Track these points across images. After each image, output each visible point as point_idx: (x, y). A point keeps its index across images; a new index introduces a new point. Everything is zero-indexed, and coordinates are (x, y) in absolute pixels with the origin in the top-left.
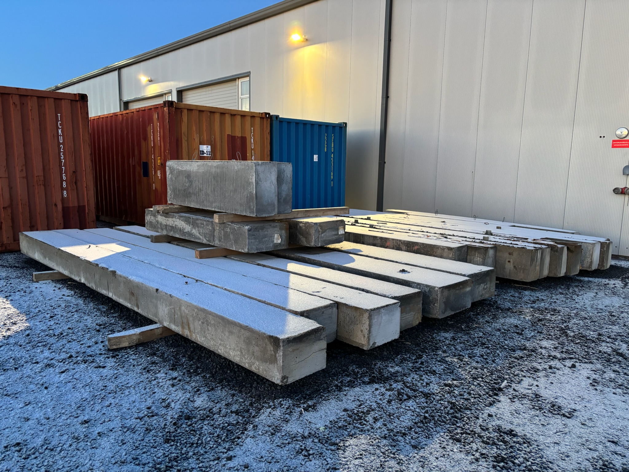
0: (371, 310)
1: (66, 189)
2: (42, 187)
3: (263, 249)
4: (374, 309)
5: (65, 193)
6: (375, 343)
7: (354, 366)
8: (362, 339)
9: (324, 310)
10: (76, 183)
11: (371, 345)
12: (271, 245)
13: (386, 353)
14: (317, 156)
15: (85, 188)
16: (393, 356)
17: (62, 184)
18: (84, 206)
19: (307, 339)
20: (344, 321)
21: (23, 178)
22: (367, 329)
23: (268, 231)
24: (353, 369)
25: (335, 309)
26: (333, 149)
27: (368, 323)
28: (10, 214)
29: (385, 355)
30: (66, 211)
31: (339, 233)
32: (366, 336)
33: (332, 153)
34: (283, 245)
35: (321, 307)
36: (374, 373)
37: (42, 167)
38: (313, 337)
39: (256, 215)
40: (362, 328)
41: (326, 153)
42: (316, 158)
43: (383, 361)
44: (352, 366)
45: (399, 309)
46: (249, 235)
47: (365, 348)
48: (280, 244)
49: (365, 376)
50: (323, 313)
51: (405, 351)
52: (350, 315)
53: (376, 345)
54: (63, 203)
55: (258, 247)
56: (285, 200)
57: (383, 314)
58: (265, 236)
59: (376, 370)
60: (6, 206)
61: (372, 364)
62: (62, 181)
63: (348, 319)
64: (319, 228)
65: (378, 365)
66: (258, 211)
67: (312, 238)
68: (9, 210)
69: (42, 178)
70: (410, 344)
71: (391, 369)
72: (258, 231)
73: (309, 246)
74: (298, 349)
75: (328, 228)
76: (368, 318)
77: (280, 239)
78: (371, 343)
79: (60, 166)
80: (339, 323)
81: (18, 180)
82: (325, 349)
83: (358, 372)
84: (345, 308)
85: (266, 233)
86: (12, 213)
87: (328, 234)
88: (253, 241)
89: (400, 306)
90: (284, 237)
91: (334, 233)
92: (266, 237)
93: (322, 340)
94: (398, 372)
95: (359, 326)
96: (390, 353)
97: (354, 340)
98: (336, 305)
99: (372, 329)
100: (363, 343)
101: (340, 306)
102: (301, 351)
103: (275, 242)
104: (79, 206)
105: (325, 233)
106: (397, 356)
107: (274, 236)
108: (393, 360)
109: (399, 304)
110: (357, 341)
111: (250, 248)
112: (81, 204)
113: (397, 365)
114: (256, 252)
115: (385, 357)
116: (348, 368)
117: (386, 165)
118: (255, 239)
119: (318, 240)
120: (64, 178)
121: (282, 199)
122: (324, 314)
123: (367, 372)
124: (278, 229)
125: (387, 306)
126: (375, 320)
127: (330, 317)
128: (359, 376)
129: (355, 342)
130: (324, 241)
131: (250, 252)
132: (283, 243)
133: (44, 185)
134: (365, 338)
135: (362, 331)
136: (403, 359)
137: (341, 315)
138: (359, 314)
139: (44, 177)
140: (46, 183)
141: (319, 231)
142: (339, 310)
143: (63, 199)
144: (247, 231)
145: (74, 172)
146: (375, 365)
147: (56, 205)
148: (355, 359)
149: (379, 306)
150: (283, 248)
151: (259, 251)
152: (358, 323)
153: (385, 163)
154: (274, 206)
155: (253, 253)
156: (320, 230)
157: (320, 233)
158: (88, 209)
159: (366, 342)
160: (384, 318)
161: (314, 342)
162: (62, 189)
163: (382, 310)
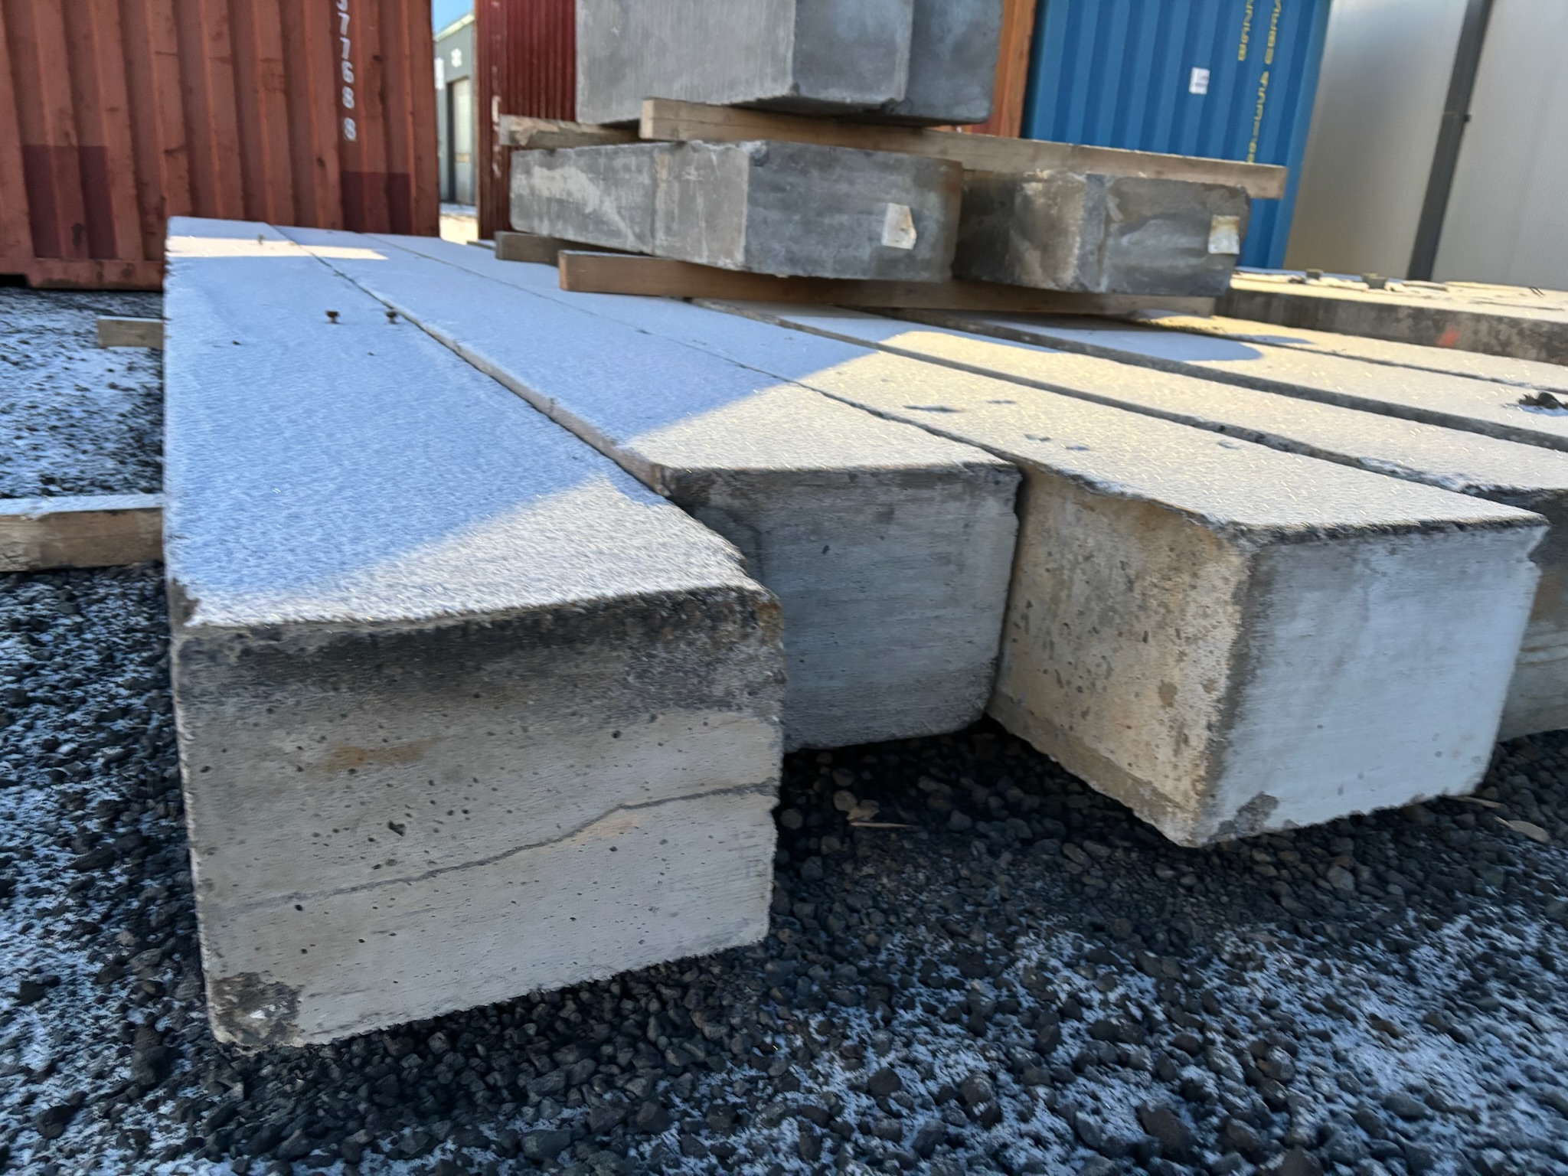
0: (1280, 536)
1: (353, 114)
2: (280, 98)
3: (819, 263)
4: (1308, 536)
5: (350, 125)
6: (1262, 804)
7: (1066, 941)
8: (1165, 753)
9: (897, 494)
10: (383, 97)
11: (1229, 813)
12: (866, 253)
13: (1346, 882)
14: (1205, 73)
15: (410, 118)
16: (1399, 915)
17: (339, 96)
18: (406, 177)
19: (542, 673)
20: (1055, 600)
21: (222, 60)
22: (1209, 687)
23: (852, 183)
24: (1042, 965)
25: (994, 510)
26: (1270, 53)
27: (1225, 634)
28: (185, 174)
29: (1335, 893)
30: (349, 182)
31: (1212, 249)
32: (1199, 735)
33: (1266, 68)
34: (926, 265)
35: (878, 476)
36: (1200, 1052)
37: (278, 28)
38: (616, 662)
39: (796, 87)
40: (1175, 675)
41: (1242, 67)
42: (1199, 80)
43: (1312, 951)
44: (1052, 932)
45: (1527, 576)
46: (755, 182)
47: (1175, 830)
48: (909, 255)
49: (1124, 1061)
50: (887, 516)
51: (1506, 885)
52: (1100, 560)
53: (1274, 822)
54: (342, 159)
55: (795, 248)
56: (960, 47)
57: (1377, 589)
58: (836, 205)
59: (1230, 1033)
60: (173, 146)
61: (1217, 951)
62: (339, 84)
63: (1080, 589)
64: (1112, 204)
65: (1260, 983)
66: (804, 63)
67: (1071, 249)
68: (182, 161)
69: (279, 69)
70: (1541, 834)
71: (1369, 1057)
72: (804, 172)
73: (1050, 285)
74: (410, 754)
75: (1158, 210)
76: (1236, 598)
77: (913, 234)
78: (1232, 801)
79: (335, 33)
80: (1015, 616)
81: (209, 66)
82: (760, 788)
83: (1076, 1005)
84: (1070, 507)
85: (843, 188)
86: (192, 171)
87: (1151, 242)
88: (774, 215)
89: (1539, 556)
90: (932, 227)
91: (1184, 241)
92: (840, 211)
93: (724, 703)
94: (1434, 1102)
95: (1151, 650)
96: (1382, 881)
97: (1103, 750)
98: (1012, 481)
99: (1253, 691)
100: (1167, 787)
101: (1039, 497)
102: (453, 776)
103: (887, 240)
104: (391, 177)
105: (1136, 236)
106: (1432, 926)
107: (883, 212)
108: (1400, 950)
109: (1539, 533)
110: (1122, 760)
111: (755, 247)
112: (398, 169)
113: (1433, 1025)
114: (784, 272)
115: (1338, 909)
116: (1009, 944)
117: (1470, 129)
118: (786, 206)
119: (1100, 262)
120: (348, 76)
121: (950, 40)
122: (893, 530)
123: (1147, 1025)
124: (904, 179)
125: (1428, 528)
126: (1301, 626)
127: (945, 559)
128: (1069, 1050)
129: (1110, 766)
130: (1130, 271)
131: (756, 268)
132: (925, 253)
133: (287, 92)
134: (1188, 755)
135: (1168, 693)
136: (1486, 959)
137: (1037, 554)
138: (1164, 558)
139: (287, 64)
140: (291, 88)
141: (1109, 220)
142: (1032, 520)
143: (342, 143)
144: (745, 164)
145: (376, 58)
146: (1239, 968)
147: (321, 163)
148: (1094, 881)
149: (1356, 519)
150: (924, 276)
151: (801, 273)
152: (1148, 624)
153: (1466, 119)
154: (891, 51)
155: (772, 278)
156: (1116, 214)
157: (1114, 227)
158: (418, 187)
159: (1186, 784)
160: (1382, 619)
161: (628, 712)
162: (341, 112)
163: (1378, 554)
